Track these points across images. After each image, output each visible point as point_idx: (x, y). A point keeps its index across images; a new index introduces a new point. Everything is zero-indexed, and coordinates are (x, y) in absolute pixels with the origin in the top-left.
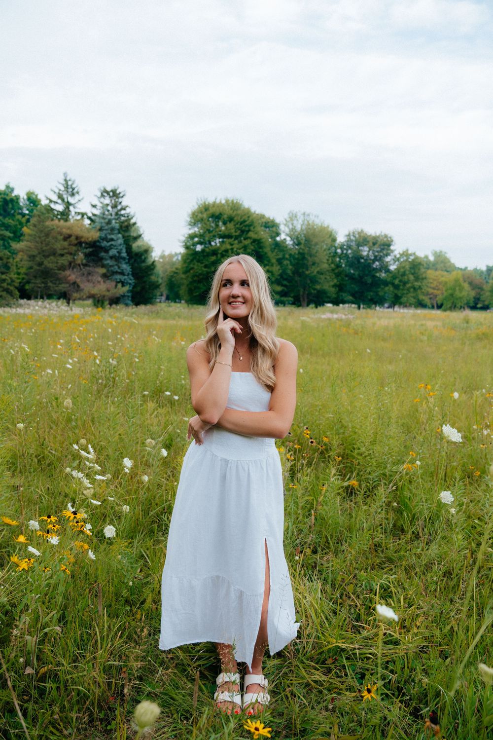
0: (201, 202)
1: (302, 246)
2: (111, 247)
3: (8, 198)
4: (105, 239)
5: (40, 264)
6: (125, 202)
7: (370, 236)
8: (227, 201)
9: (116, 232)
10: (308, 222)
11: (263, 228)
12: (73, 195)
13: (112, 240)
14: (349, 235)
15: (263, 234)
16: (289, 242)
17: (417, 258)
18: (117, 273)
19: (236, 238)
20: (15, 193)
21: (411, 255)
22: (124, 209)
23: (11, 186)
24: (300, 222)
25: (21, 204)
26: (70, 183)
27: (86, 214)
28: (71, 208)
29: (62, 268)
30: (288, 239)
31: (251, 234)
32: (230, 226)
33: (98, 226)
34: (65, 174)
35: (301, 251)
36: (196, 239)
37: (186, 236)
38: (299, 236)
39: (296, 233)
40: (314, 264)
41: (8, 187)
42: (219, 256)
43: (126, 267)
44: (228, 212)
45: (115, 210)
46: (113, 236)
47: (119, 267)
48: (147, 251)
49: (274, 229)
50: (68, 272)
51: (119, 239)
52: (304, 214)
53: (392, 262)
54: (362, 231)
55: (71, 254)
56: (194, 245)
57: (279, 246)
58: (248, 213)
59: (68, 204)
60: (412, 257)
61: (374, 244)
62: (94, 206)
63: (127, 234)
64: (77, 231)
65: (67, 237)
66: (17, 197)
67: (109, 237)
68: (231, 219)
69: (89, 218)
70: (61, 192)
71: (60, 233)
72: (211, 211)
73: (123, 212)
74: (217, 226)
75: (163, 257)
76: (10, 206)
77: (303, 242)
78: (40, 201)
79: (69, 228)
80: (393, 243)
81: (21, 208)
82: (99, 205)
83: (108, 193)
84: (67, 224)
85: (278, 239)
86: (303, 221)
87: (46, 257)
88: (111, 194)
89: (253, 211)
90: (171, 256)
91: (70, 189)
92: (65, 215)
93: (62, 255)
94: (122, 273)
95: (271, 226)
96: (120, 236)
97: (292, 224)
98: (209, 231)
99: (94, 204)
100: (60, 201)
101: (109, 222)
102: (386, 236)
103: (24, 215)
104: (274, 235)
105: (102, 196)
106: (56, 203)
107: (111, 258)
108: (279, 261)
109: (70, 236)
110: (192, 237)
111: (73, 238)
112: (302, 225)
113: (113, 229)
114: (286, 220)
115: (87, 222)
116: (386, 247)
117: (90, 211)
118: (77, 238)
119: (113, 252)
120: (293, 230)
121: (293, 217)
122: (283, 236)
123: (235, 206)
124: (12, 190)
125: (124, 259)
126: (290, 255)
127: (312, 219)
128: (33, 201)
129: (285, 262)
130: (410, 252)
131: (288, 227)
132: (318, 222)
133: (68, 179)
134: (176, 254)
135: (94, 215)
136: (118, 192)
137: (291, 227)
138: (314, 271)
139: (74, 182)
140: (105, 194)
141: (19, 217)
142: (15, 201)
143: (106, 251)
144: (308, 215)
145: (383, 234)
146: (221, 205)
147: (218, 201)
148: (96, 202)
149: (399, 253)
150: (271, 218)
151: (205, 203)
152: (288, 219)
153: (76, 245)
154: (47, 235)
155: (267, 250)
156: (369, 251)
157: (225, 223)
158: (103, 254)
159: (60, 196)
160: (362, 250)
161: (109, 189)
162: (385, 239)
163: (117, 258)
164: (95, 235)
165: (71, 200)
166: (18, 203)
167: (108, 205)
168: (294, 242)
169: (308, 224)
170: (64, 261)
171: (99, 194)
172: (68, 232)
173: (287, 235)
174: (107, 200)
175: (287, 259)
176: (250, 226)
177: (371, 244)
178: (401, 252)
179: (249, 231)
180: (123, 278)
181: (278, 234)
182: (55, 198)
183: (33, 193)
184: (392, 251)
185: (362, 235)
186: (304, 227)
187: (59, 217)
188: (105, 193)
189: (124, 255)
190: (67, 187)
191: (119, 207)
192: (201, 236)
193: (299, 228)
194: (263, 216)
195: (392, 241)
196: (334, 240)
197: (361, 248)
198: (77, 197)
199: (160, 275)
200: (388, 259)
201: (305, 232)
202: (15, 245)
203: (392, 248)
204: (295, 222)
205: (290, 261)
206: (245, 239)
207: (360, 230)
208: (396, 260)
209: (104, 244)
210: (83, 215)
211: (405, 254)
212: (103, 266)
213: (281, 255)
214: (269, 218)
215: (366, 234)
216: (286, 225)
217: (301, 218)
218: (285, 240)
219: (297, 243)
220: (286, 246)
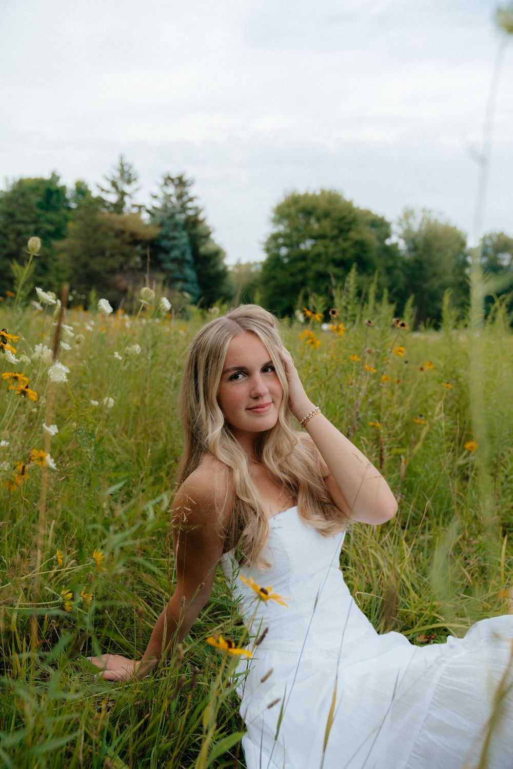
0: (289, 193)
1: (420, 252)
2: (173, 247)
3: (53, 188)
4: (166, 237)
5: (85, 266)
6: (192, 191)
8: (323, 192)
9: (180, 228)
10: (429, 220)
11: (368, 228)
12: (129, 182)
13: (174, 238)
14: (484, 239)
15: (369, 236)
16: (402, 245)
18: (178, 280)
19: (333, 238)
20: (61, 183)
22: (191, 200)
23: (57, 174)
24: (419, 220)
25: (68, 195)
26: (126, 168)
27: (144, 206)
28: (126, 199)
29: (113, 271)
30: (401, 242)
31: (353, 235)
32: (326, 223)
33: (158, 220)
34: (122, 158)
35: (418, 258)
36: (281, 241)
37: (269, 236)
38: (417, 240)
39: (412, 235)
40: (435, 275)
41: (54, 175)
42: (309, 262)
43: (190, 273)
44: (323, 205)
45: (180, 202)
46: (176, 234)
47: (182, 272)
48: (217, 254)
49: (383, 229)
50: (118, 277)
51: (183, 238)
52: (424, 210)
54: (502, 234)
55: (123, 254)
56: (278, 247)
57: (390, 251)
58: (349, 207)
59: (123, 194)
62: (155, 197)
63: (193, 231)
64: (132, 227)
65: (120, 233)
66: (64, 188)
67: (172, 234)
68: (327, 215)
69: (148, 211)
70: (116, 180)
71: (112, 228)
72: (302, 204)
73: (190, 205)
74: (308, 223)
75: (238, 266)
76: (55, 197)
77: (421, 246)
78: (90, 192)
79: (123, 222)
81: (67, 201)
82: (161, 195)
83: (172, 180)
84: (121, 218)
85: (388, 242)
86: (423, 219)
87: (92, 257)
88: (177, 182)
89: (355, 205)
90: (249, 265)
91: (126, 175)
92: (118, 207)
93: (112, 255)
94: (185, 280)
95: (380, 226)
96: (184, 233)
97: (408, 223)
98: (297, 229)
99: (154, 195)
100: (113, 190)
101: (172, 216)
103: (69, 209)
104: (382, 236)
105: (166, 184)
106: (108, 192)
107: (174, 260)
108: (389, 271)
109: (123, 232)
110: (275, 237)
111: (126, 236)
112: (421, 225)
113: (176, 226)
114: (399, 219)
115: (145, 217)
117: (150, 203)
118: (133, 234)
119: (175, 253)
120: (409, 230)
121: (408, 214)
123: (333, 199)
124: (58, 178)
125: (188, 262)
126: (404, 263)
127: (434, 216)
128: (81, 190)
129: (397, 272)
131: (402, 227)
132: (442, 221)
133: (124, 163)
134: (255, 264)
135: (154, 208)
136: (185, 179)
137: (405, 226)
138: (435, 283)
139: (130, 167)
140: (169, 181)
141: (64, 211)
142: (61, 192)
143: (166, 251)
144: (430, 211)
146: (314, 197)
147: (311, 193)
148: (157, 191)
150: (380, 215)
151: (294, 193)
152: (402, 217)
153: (130, 244)
154: (96, 230)
155: (373, 255)
157: (318, 220)
158: (162, 256)
159: (114, 184)
160: (501, 259)
161: (174, 175)
163: (180, 261)
164: (155, 232)
165: (127, 188)
166: (64, 195)
167: (171, 196)
168: (409, 247)
169: (429, 224)
170: (115, 263)
171: (162, 182)
172: (121, 227)
173: (400, 237)
174: (171, 190)
175: (399, 268)
176: (350, 223)
179: (348, 231)
180: (187, 286)
181: (388, 236)
182: (107, 186)
183: (83, 183)
185: (502, 238)
186: (423, 228)
187: (112, 209)
188: (169, 180)
189: (189, 257)
190: (122, 172)
191: (185, 199)
192: (286, 236)
193: (416, 227)
194: (368, 213)
196: (463, 244)
197: (500, 256)
198: (134, 185)
199: (235, 283)
201: (424, 234)
202: (58, 244)
204: (411, 221)
205: (403, 271)
206: (345, 240)
207: (498, 232)
209: (165, 243)
210: (140, 207)
212: (163, 271)
213: (390, 263)
214: (376, 216)
215: (507, 237)
216: (400, 224)
217: (419, 216)
218: (396, 245)
219: (414, 248)
220: (398, 251)
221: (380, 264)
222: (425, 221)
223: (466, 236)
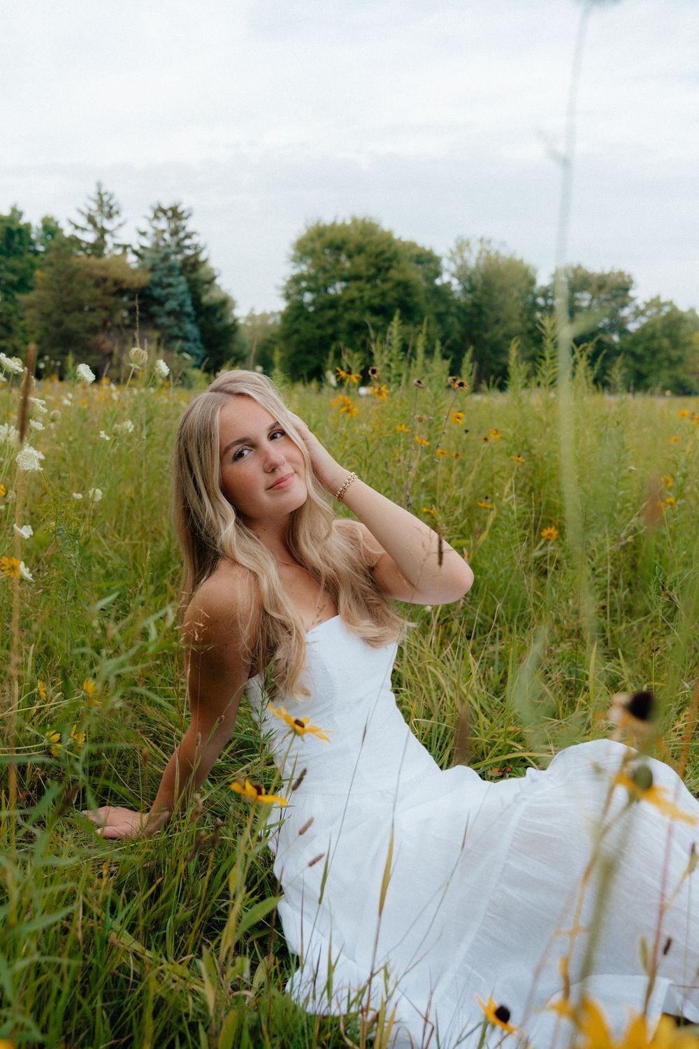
0: (312, 224)
1: (478, 293)
2: (167, 297)
3: (14, 228)
4: (159, 284)
5: (59, 324)
6: (190, 225)
7: (592, 275)
8: (354, 221)
9: (177, 272)
10: (488, 253)
11: (413, 265)
12: (110, 216)
13: (170, 285)
14: (556, 274)
15: (415, 275)
16: (456, 286)
17: (675, 309)
18: (177, 338)
19: (370, 279)
20: (23, 221)
21: (665, 304)
22: (188, 236)
23: (19, 208)
24: (475, 253)
25: (33, 236)
26: (105, 198)
27: (130, 246)
28: (107, 237)
29: (94, 330)
30: (455, 282)
31: (393, 274)
32: (360, 260)
33: (148, 263)
34: (99, 185)
35: (476, 301)
36: (304, 284)
37: (288, 278)
38: (474, 278)
39: (468, 273)
40: (497, 322)
41: (14, 210)
42: (341, 309)
43: (191, 328)
44: (356, 237)
45: (176, 239)
46: (171, 280)
47: (181, 329)
48: (224, 304)
49: (432, 266)
50: (101, 337)
51: (181, 285)
52: (481, 240)
53: (631, 318)
54: (579, 267)
55: (106, 308)
56: (301, 292)
57: (441, 294)
58: (388, 238)
59: (103, 231)
60: (667, 309)
61: (600, 288)
62: (143, 234)
63: (193, 276)
64: (116, 273)
65: (100, 282)
66: (28, 226)
67: (166, 280)
68: (360, 250)
69: (135, 253)
70: (92, 214)
71: (90, 276)
72: (328, 236)
73: (187, 242)
74: (338, 261)
75: (251, 317)
76: (17, 239)
77: (479, 286)
78: (61, 230)
79: (104, 268)
80: (633, 286)
81: (32, 243)
82: (150, 231)
83: (164, 212)
84: (102, 261)
85: (438, 282)
86: (480, 252)
87: (67, 312)
88: (170, 213)
89: (396, 236)
90: (264, 317)
91: (106, 207)
92: (98, 248)
93: (92, 310)
94: (186, 339)
95: (427, 261)
96: (182, 279)
97: (462, 258)
98: (324, 270)
99: (143, 231)
100: (90, 227)
101: (166, 258)
102: (621, 274)
103: (36, 253)
104: (431, 275)
105: (156, 217)
106: (84, 229)
107: (169, 314)
108: (440, 318)
109: (105, 280)
110: (296, 280)
111: (109, 284)
112: (478, 259)
113: (171, 269)
114: (452, 252)
115: (132, 259)
116: (621, 292)
117: (136, 242)
118: (116, 283)
119: (171, 305)
120: (462, 268)
121: (462, 246)
122: (445, 278)
123: (367, 228)
124: (21, 214)
125: (188, 315)
126: (459, 308)
127: (495, 247)
128: (50, 229)
129: (450, 320)
130: (663, 300)
131: (455, 262)
132: (505, 253)
133: (103, 191)
134: (273, 314)
135: (142, 247)
136: (180, 210)
137: (459, 261)
138: (499, 332)
139: (111, 197)
140: (160, 214)
141: (30, 256)
142: (24, 232)
143: (160, 302)
144: (489, 242)
145: (616, 271)
146: (344, 227)
147: (339, 222)
148: (145, 226)
149: (645, 303)
150: (427, 249)
151: (318, 224)
152: (454, 250)
153: (114, 294)
154: (70, 278)
155: (420, 299)
156: (592, 300)
157: (350, 257)
158: (155, 309)
159: (91, 220)
160: (578, 299)
161: (166, 206)
162: (620, 280)
163: (177, 314)
164: (145, 278)
165: (107, 225)
166: (28, 235)
167: (163, 231)
168: (465, 288)
169: (488, 258)
170: (95, 319)
171: (151, 215)
172: (102, 273)
173: (453, 275)
174: (163, 224)
175: (452, 315)
176: (390, 260)
177: (594, 287)
178: (648, 300)
179: (388, 269)
180: (187, 345)
181: (438, 274)
182: (82, 222)
183: (51, 219)
184: (632, 299)
185: (580, 273)
186: (481, 263)
187: (89, 251)
188: (160, 211)
189: (189, 308)
190: (101, 205)
191: (182, 235)
192: (309, 278)
193: (472, 263)
194: (413, 245)
195: (631, 282)
196: (532, 282)
197: (578, 295)
198: (117, 220)
199: (248, 340)
200: (626, 312)
201: (482, 271)
202: (23, 298)
203: (631, 293)
204: (466, 254)
205: (459, 318)
206: (384, 281)
207: (575, 266)
208: (638, 313)
209: (158, 292)
210: (125, 247)
211: (655, 303)
212: (157, 327)
213: (442, 308)
214: (423, 249)
215: (586, 272)
216: (452, 259)
217: (476, 248)
218: (449, 283)
219: (470, 289)
220: (452, 293)
221: (429, 310)
222: (484, 254)
223: (535, 271)
